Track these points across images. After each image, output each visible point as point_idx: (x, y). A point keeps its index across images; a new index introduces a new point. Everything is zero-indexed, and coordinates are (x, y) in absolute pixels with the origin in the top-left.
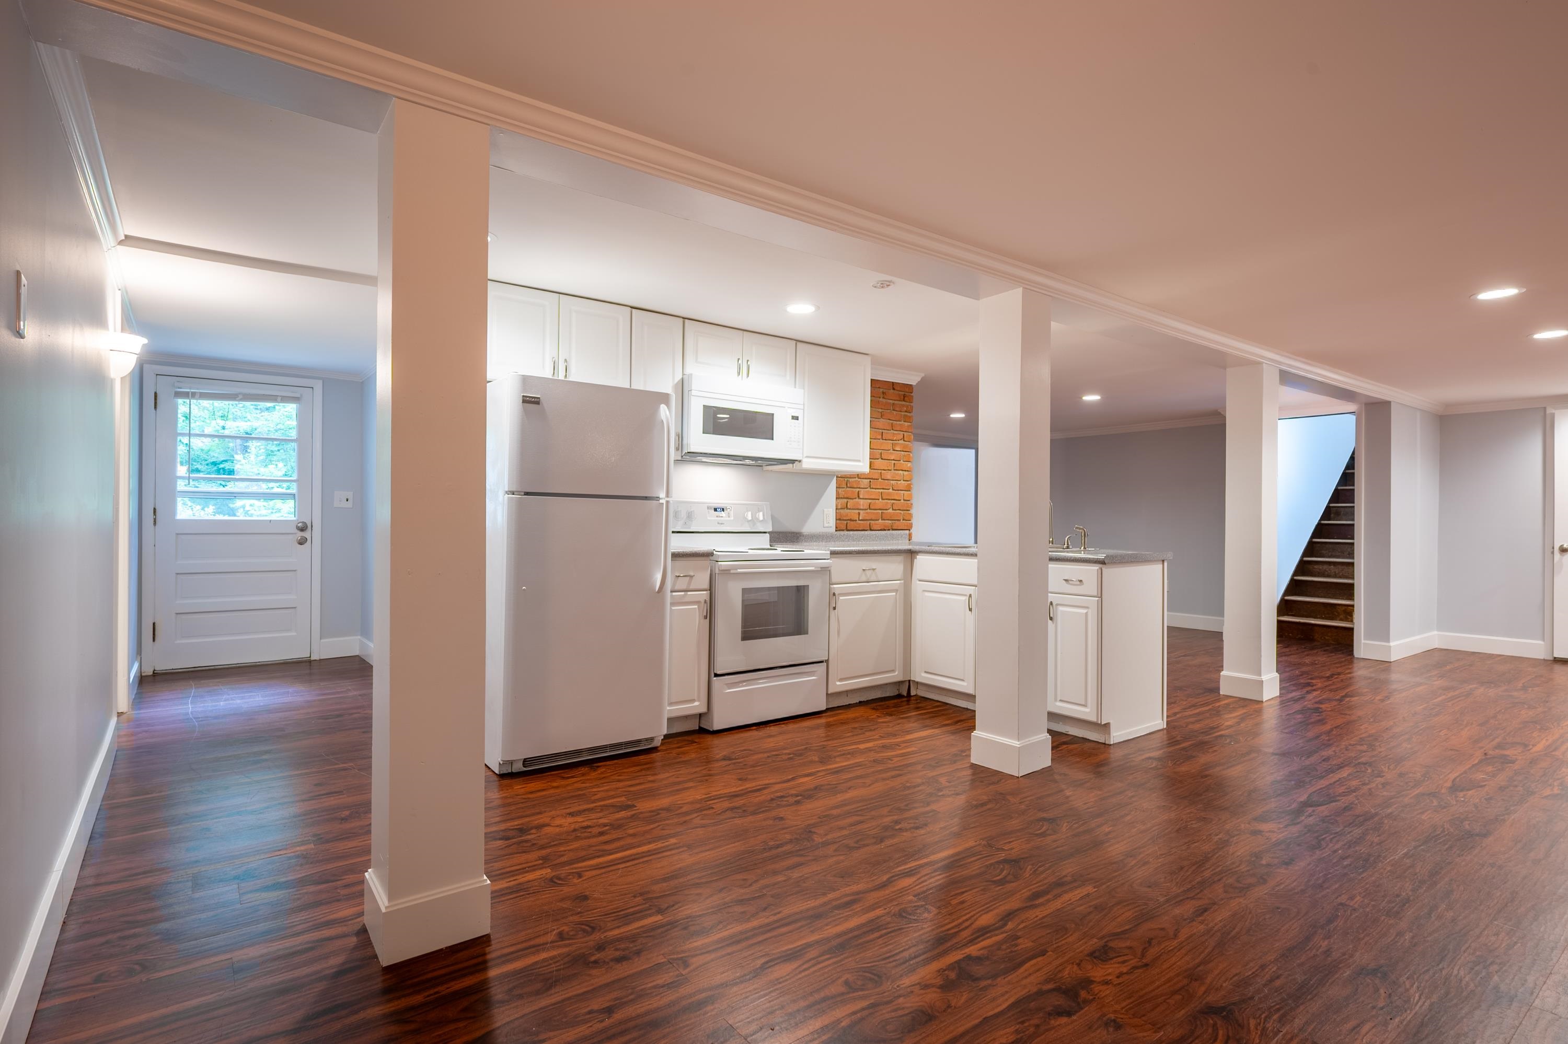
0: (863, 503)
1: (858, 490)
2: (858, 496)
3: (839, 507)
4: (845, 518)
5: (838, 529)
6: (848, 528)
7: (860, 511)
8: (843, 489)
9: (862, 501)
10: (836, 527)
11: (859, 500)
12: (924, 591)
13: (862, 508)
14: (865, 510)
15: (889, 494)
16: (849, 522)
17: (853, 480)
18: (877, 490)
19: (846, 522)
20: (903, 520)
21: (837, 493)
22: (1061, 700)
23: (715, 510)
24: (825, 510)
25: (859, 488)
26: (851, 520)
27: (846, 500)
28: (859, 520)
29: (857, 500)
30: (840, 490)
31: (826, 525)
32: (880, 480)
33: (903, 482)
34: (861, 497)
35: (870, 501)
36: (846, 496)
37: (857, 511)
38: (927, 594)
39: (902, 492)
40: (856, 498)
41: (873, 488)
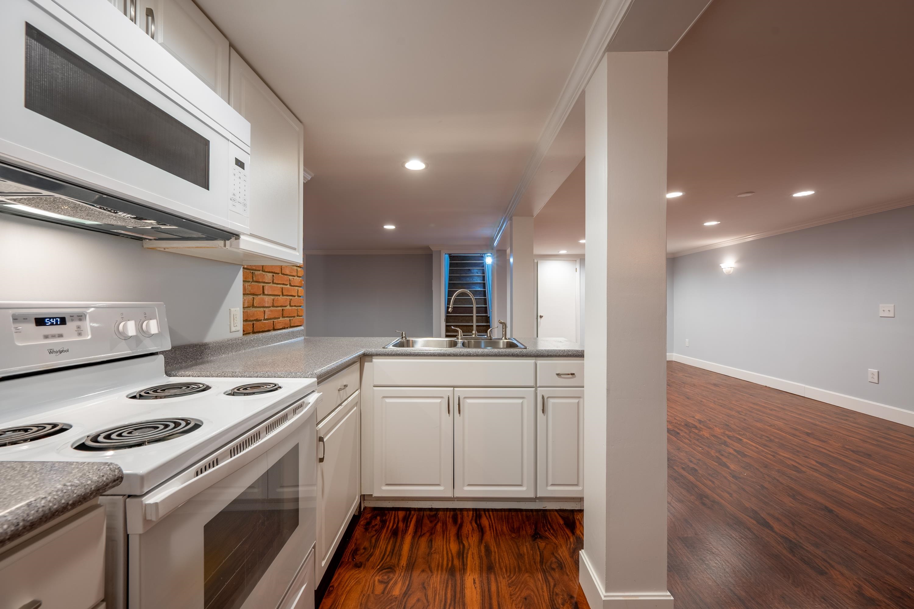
0: (268, 300)
1: (262, 284)
2: (263, 292)
3: (246, 306)
4: (252, 319)
5: (245, 333)
6: (255, 330)
7: (265, 309)
8: (249, 284)
9: (266, 298)
10: (244, 331)
11: (265, 297)
12: (384, 397)
13: (267, 305)
14: (270, 307)
15: (288, 290)
16: (254, 322)
17: (259, 272)
18: (278, 286)
19: (252, 323)
20: (297, 316)
21: (244, 289)
22: (552, 485)
23: (40, 322)
24: (232, 309)
25: (264, 282)
26: (257, 320)
27: (251, 297)
28: (265, 320)
29: (262, 296)
30: (247, 284)
31: (233, 329)
32: (280, 274)
33: (298, 278)
34: (266, 293)
35: (273, 297)
36: (252, 291)
37: (262, 309)
38: (388, 400)
39: (297, 288)
40: (260, 295)
41: (275, 283)
